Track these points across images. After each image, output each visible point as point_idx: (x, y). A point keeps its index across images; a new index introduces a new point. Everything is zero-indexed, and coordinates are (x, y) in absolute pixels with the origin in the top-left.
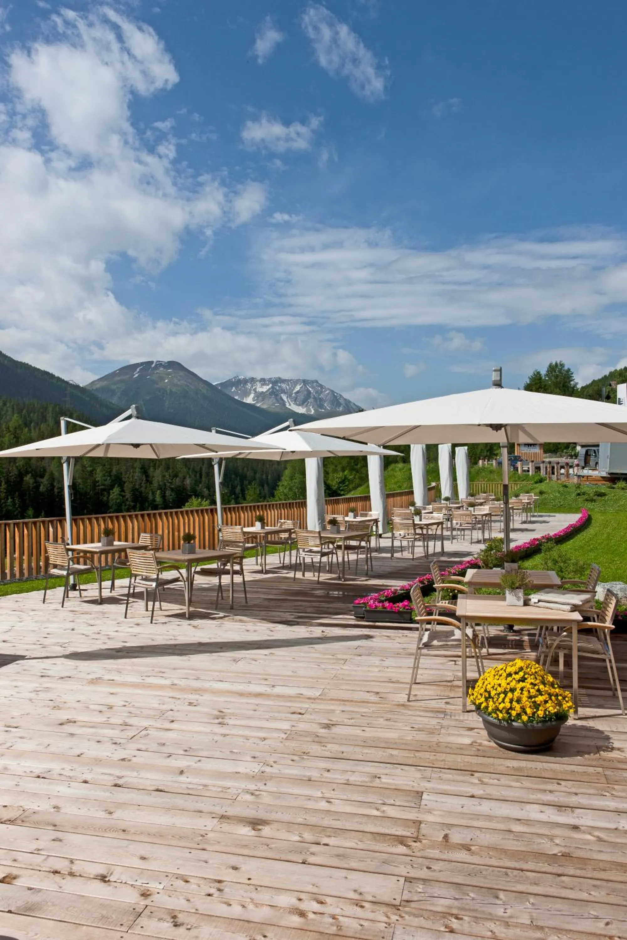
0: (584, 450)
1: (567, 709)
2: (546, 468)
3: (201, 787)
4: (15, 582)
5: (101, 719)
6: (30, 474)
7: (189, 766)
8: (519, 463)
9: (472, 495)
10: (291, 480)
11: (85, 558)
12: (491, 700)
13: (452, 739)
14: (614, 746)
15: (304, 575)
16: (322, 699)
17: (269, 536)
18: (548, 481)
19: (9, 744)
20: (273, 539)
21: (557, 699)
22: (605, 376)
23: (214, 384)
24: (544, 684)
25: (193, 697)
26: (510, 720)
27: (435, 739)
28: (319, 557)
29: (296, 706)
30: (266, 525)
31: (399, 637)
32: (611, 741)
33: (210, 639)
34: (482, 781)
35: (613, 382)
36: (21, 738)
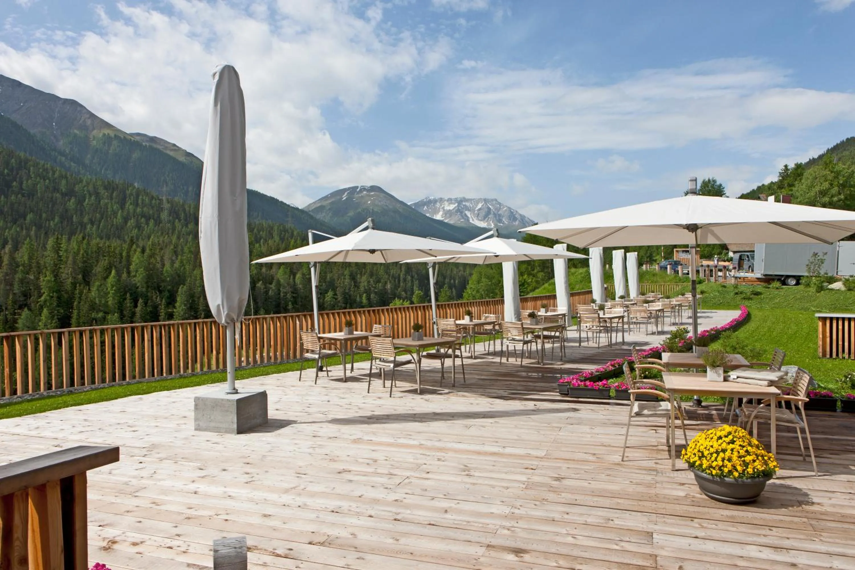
0: (737, 256)
1: (773, 467)
2: (705, 271)
3: (465, 523)
4: (271, 365)
5: (371, 470)
6: (261, 282)
7: (451, 507)
8: (680, 267)
9: (643, 294)
10: (479, 283)
11: (330, 344)
12: (704, 459)
13: (667, 492)
14: (814, 501)
15: (508, 360)
16: (548, 458)
17: (476, 327)
18: (706, 282)
19: (302, 487)
20: (479, 331)
21: (763, 459)
22: (753, 190)
23: (409, 204)
24: (752, 446)
25: (439, 454)
26: (722, 476)
27: (653, 491)
28: (522, 345)
29: (527, 463)
30: (474, 318)
31: (602, 410)
32: (810, 497)
33: (442, 409)
34: (703, 526)
35: (762, 195)
36: (311, 482)
